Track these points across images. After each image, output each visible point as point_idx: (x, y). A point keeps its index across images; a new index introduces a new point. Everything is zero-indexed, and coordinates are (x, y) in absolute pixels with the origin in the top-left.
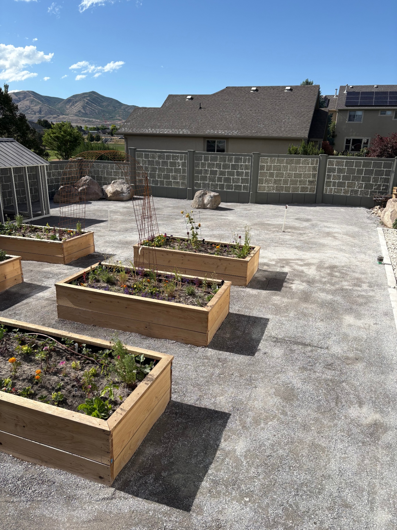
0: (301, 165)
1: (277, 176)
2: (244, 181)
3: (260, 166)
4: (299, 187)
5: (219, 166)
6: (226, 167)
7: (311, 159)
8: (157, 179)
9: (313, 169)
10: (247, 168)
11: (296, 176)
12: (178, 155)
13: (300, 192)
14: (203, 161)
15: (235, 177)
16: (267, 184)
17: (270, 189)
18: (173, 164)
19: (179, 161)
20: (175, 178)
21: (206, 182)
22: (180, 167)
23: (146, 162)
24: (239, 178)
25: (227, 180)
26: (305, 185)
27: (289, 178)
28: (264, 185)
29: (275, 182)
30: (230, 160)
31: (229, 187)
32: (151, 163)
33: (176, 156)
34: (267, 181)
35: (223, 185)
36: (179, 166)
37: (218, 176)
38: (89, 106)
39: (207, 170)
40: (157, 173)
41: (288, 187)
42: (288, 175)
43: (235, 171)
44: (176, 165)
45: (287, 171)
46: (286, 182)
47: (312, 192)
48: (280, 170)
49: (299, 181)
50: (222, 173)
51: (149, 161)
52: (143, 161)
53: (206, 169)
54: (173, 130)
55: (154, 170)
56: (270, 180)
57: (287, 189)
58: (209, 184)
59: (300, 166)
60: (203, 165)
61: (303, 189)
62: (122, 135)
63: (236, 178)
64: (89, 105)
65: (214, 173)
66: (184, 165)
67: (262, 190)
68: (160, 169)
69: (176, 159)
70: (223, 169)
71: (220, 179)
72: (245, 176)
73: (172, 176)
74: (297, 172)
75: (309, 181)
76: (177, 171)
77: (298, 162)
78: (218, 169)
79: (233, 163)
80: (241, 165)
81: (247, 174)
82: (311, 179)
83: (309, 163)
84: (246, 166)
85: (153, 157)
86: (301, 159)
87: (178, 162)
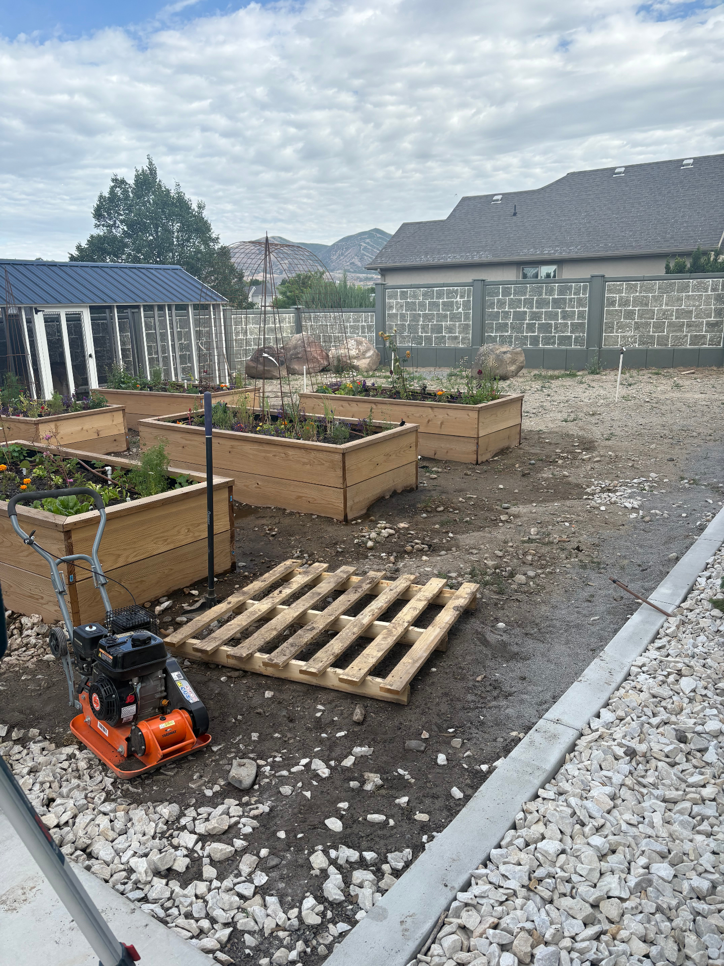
0: (690, 293)
1: (640, 317)
2: (577, 328)
3: (608, 300)
4: (686, 336)
5: (528, 303)
6: (542, 303)
7: (713, 281)
8: (420, 334)
9: (716, 299)
10: (580, 303)
11: (680, 314)
12: (457, 290)
13: (690, 345)
14: (500, 297)
15: (560, 321)
16: (621, 332)
17: (628, 341)
18: (448, 306)
19: (458, 299)
20: (450, 330)
21: (506, 334)
22: (460, 310)
23: (402, 306)
24: (568, 323)
25: (546, 328)
26: (699, 331)
27: (666, 319)
28: (615, 334)
29: (637, 326)
30: (550, 292)
31: (548, 340)
32: (410, 306)
33: (453, 291)
34: (621, 327)
35: (538, 337)
36: (458, 308)
37: (527, 321)
38: (367, 254)
39: (507, 313)
40: (421, 323)
41: (663, 337)
42: (664, 314)
43: (560, 310)
44: (452, 306)
45: (661, 305)
46: (659, 327)
47: (715, 344)
48: (647, 305)
49: (687, 324)
50: (535, 316)
51: (407, 303)
52: (397, 303)
53: (507, 310)
54: (463, 254)
55: (415, 318)
56: (628, 325)
57: (663, 341)
58: (510, 337)
59: (689, 296)
60: (501, 304)
61: (695, 339)
62: (376, 269)
63: (561, 323)
64: (368, 252)
65: (520, 316)
66: (466, 305)
67: (611, 343)
68: (425, 316)
69: (453, 297)
70: (537, 308)
71: (531, 327)
72: (578, 319)
73: (447, 328)
74: (683, 307)
75: (708, 324)
76: (454, 317)
77: (685, 288)
78: (528, 308)
79: (556, 297)
80: (571, 300)
81: (581, 315)
82: (712, 319)
83: (708, 289)
84: (580, 300)
85: (415, 296)
86: (691, 281)
87: (457, 302)
